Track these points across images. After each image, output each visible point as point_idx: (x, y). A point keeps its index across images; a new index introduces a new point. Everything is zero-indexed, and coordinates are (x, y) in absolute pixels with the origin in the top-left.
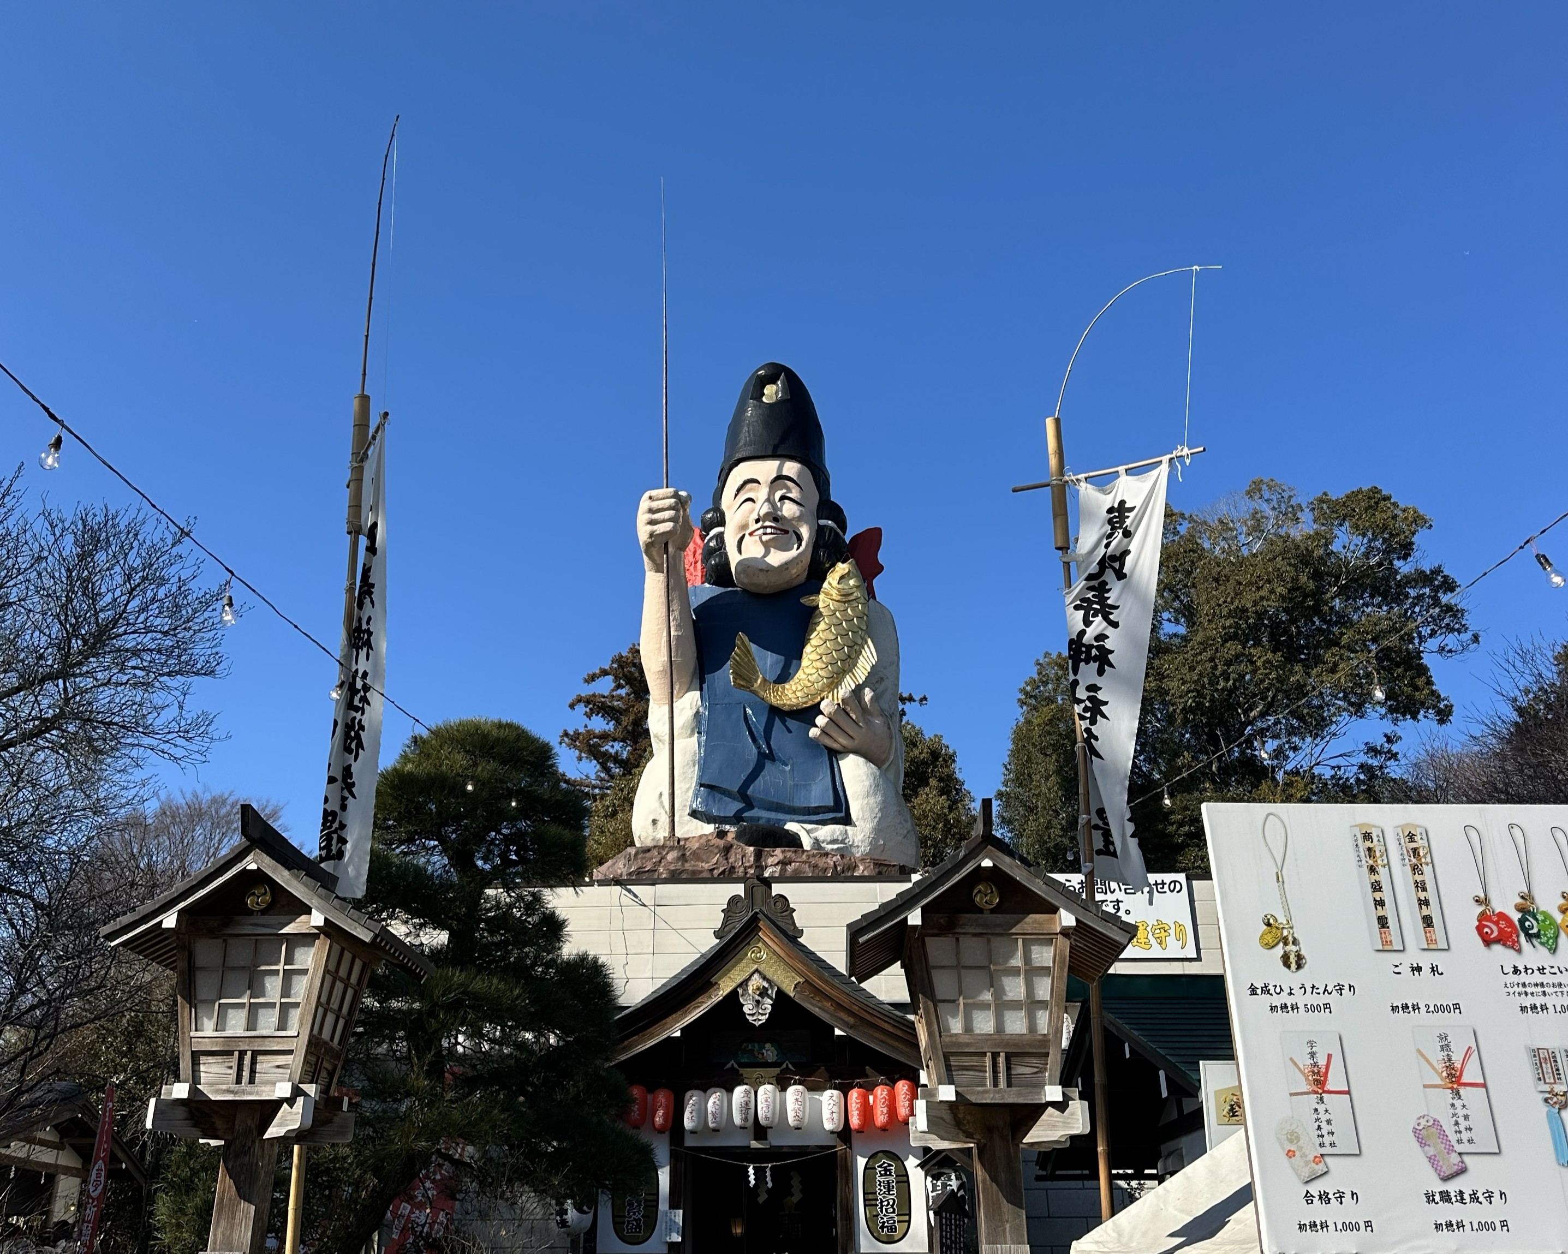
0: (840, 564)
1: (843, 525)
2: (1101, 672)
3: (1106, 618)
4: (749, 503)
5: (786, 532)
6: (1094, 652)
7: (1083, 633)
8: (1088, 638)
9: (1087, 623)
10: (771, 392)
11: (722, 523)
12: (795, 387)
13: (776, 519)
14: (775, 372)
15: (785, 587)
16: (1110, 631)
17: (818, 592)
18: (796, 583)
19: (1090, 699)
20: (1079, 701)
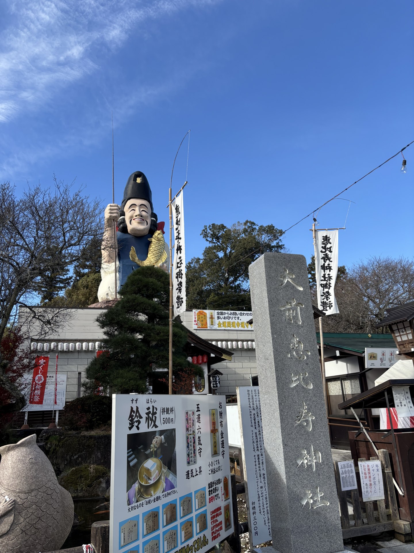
0: (158, 231)
1: (157, 219)
2: (330, 271)
3: (329, 260)
4: (133, 211)
5: (144, 220)
6: (328, 267)
7: (324, 264)
8: (326, 265)
9: (325, 262)
10: (139, 180)
11: (124, 215)
12: (145, 179)
13: (141, 216)
14: (139, 174)
15: (143, 235)
16: (330, 263)
17: (152, 237)
18: (146, 234)
19: (329, 277)
20: (327, 278)
